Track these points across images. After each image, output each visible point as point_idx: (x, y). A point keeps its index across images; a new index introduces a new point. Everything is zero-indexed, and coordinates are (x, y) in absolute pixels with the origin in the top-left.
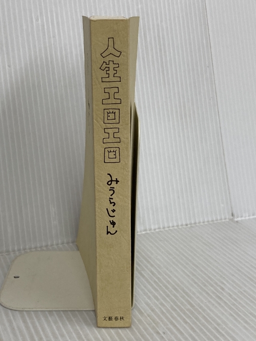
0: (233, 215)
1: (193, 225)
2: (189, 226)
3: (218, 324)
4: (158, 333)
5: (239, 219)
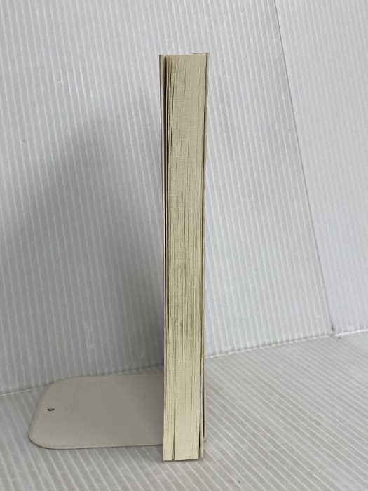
0: (333, 329)
5: (342, 334)
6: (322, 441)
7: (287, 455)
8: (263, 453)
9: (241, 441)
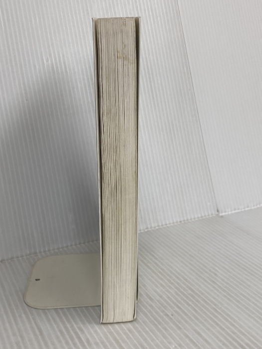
0: (218, 211)
1: (186, 222)
2: (183, 222)
3: (215, 305)
4: (167, 315)
5: (224, 214)
6: (219, 286)
7: (199, 296)
8: (184, 295)
9: (171, 288)
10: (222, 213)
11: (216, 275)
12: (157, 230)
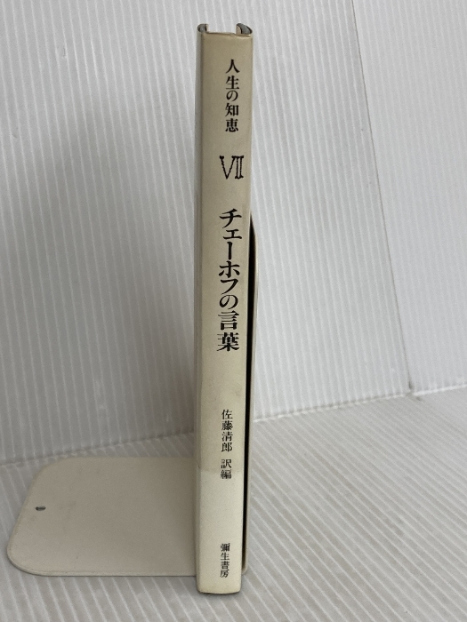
10: (419, 389)
11: (399, 532)
12: (281, 421)
